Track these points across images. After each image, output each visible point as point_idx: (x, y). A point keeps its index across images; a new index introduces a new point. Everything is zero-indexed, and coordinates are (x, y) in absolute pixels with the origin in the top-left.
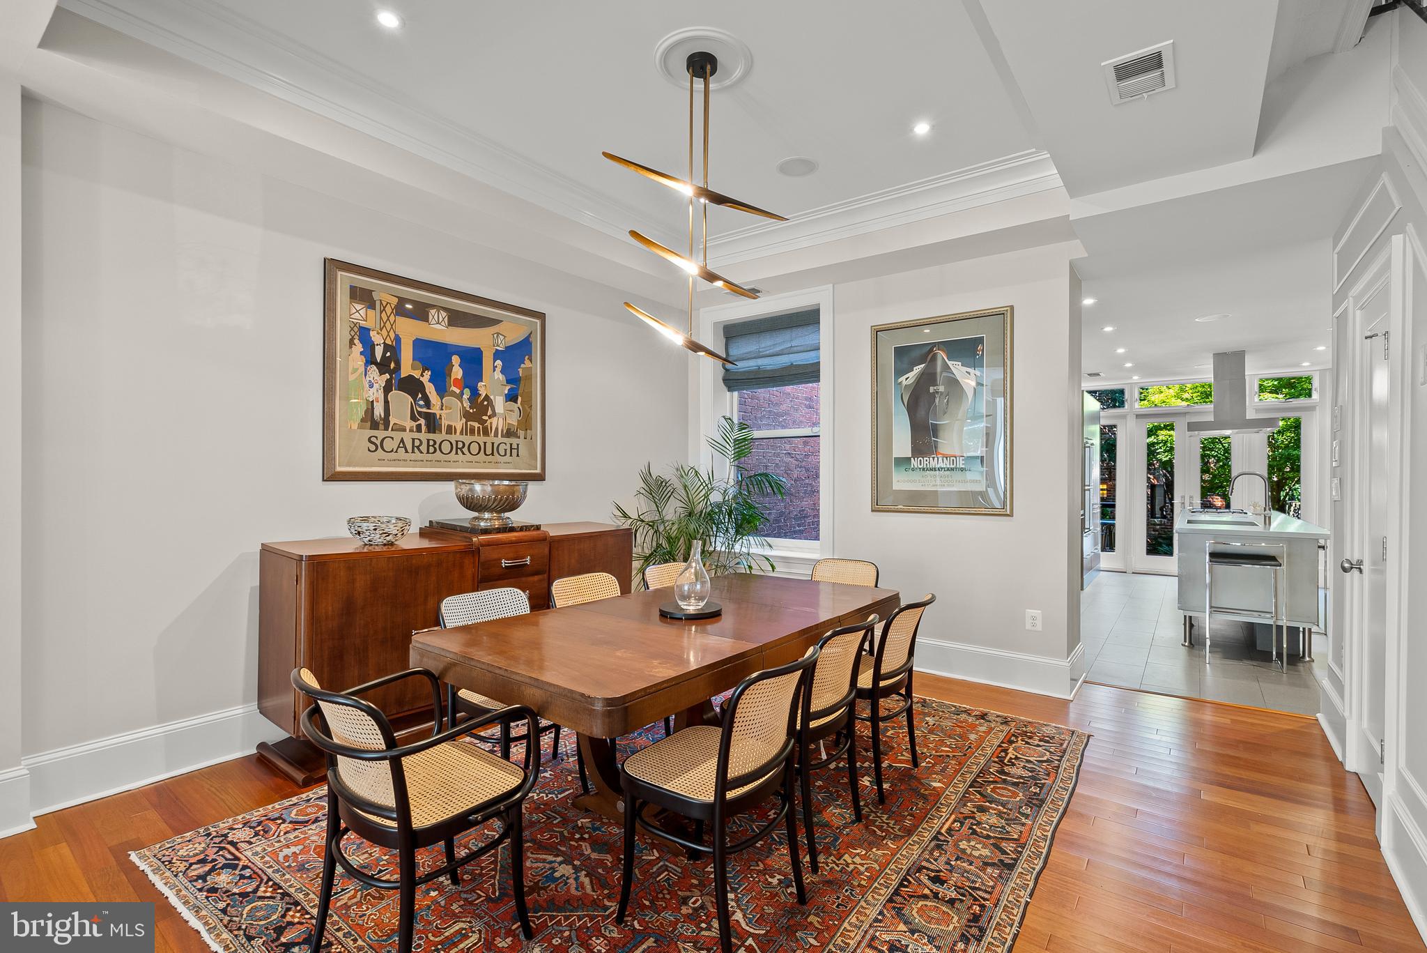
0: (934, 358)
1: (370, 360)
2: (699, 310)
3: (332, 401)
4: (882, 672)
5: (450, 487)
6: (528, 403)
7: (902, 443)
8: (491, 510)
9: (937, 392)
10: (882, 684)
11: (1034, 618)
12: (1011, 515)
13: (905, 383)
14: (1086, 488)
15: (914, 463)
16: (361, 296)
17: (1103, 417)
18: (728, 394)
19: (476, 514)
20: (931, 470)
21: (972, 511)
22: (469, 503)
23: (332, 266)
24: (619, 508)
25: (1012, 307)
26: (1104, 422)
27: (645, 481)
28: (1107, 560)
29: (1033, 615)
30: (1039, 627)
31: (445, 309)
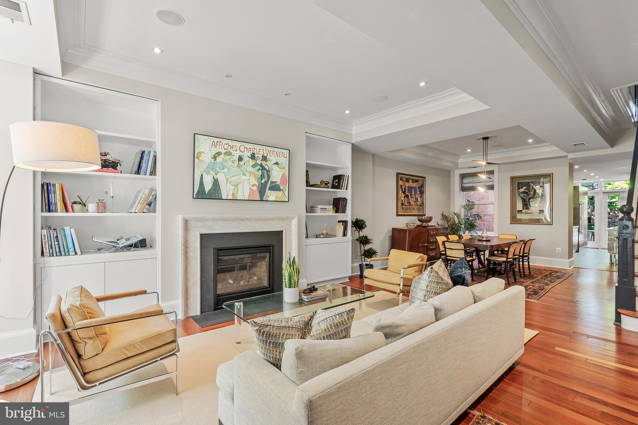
0: (529, 185)
1: (402, 192)
2: (454, 170)
3: (398, 201)
4: (525, 252)
5: (416, 218)
6: (423, 198)
7: (519, 206)
8: (425, 222)
9: (530, 194)
10: (525, 255)
11: (559, 250)
12: (552, 224)
13: (520, 191)
14: (580, 218)
15: (523, 211)
16: (401, 179)
17: (589, 193)
18: (462, 192)
19: (421, 223)
20: (529, 213)
21: (536, 223)
22: (420, 220)
23: (398, 174)
24: (437, 223)
25: (552, 173)
26: (589, 195)
27: (442, 216)
28: (590, 244)
29: (559, 249)
30: (560, 252)
31: (411, 179)
